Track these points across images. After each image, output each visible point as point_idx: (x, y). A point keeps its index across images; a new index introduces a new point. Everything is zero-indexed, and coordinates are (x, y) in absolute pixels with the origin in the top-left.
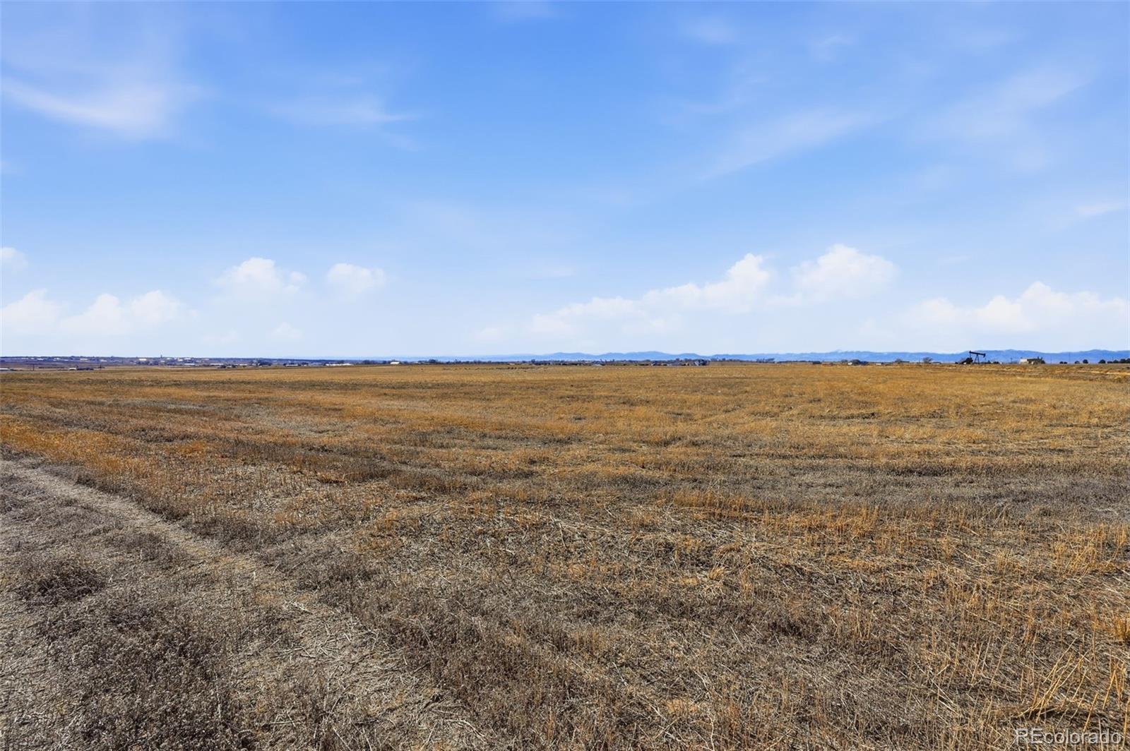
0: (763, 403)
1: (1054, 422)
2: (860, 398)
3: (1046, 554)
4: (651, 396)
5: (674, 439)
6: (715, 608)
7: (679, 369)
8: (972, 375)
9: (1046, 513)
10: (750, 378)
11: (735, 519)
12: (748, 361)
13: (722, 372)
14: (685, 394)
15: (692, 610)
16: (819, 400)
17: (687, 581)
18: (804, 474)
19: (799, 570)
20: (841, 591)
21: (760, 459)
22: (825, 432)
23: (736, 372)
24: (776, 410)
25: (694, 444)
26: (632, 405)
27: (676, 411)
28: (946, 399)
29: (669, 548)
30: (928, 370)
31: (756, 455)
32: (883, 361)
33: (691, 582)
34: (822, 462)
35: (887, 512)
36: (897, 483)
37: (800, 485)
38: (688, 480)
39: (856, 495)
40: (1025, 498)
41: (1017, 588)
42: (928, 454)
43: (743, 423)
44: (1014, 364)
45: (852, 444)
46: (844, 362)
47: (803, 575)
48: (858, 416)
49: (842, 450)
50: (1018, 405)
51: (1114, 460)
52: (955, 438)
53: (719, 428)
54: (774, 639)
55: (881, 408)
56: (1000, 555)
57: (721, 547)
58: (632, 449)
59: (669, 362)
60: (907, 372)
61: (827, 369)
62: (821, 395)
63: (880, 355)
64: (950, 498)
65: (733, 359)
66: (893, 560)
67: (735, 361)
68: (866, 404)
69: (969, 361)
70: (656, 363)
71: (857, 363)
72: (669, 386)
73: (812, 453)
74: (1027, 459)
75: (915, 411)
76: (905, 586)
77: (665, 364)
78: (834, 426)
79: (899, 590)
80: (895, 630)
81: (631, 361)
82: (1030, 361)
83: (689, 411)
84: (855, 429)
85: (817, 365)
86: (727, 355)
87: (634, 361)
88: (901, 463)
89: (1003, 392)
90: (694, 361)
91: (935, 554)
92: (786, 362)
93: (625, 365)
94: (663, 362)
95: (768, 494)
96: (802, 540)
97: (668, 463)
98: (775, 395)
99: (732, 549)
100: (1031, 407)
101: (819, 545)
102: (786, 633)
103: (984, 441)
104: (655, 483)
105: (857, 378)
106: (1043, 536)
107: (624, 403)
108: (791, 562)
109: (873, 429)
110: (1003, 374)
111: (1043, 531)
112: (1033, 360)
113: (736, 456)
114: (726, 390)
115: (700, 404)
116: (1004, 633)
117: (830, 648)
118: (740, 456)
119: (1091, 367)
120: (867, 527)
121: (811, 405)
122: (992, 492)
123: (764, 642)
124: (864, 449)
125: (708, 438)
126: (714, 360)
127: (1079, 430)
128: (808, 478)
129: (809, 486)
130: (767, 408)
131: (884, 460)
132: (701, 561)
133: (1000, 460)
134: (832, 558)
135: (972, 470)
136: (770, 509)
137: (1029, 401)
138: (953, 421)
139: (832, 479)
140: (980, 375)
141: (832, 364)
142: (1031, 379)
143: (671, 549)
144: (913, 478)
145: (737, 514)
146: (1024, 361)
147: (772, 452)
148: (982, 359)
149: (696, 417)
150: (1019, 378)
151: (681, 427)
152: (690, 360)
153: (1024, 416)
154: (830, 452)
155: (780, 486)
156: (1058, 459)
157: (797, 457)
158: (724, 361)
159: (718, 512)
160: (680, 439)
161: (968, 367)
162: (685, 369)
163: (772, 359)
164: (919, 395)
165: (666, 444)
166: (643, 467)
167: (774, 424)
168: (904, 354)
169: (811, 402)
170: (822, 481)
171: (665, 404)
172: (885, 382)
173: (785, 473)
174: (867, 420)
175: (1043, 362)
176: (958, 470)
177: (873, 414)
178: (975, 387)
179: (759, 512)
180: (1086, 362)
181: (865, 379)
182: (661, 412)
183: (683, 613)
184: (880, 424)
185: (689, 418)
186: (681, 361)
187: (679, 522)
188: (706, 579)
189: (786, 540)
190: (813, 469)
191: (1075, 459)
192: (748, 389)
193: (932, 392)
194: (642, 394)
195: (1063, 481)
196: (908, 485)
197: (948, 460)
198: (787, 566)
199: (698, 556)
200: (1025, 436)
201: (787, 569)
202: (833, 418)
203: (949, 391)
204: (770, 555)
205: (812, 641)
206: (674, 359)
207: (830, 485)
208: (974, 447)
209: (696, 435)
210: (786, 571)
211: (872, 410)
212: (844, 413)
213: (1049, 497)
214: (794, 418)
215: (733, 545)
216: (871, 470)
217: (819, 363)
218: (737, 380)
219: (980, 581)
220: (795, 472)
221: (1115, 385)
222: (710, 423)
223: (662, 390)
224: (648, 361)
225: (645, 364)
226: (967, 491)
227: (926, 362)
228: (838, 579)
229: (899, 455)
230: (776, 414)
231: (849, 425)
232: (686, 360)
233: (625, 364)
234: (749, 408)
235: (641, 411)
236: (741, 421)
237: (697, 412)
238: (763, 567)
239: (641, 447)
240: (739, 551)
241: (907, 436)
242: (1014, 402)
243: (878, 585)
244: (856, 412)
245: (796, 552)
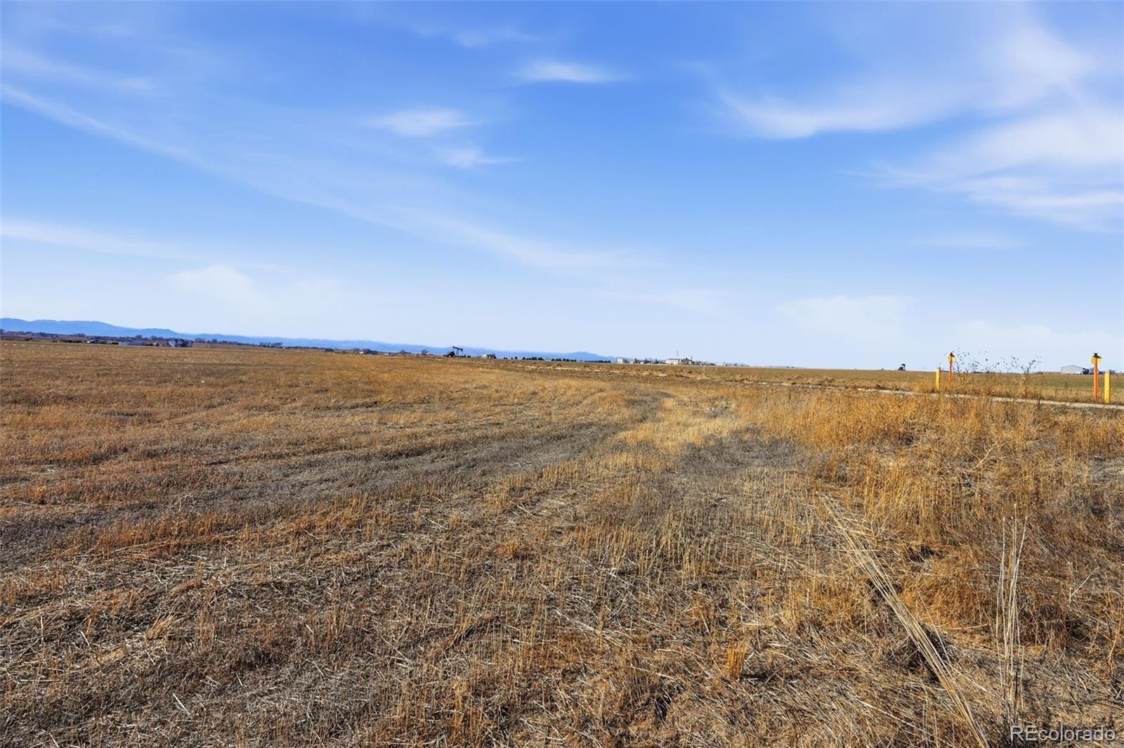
0: (261, 395)
1: (496, 403)
2: (366, 387)
3: (481, 505)
4: (80, 389)
5: (113, 452)
6: (149, 679)
7: (141, 351)
8: (453, 366)
9: (484, 473)
10: (249, 365)
11: (200, 546)
12: (247, 345)
13: (209, 357)
14: (146, 385)
15: (108, 697)
16: (326, 390)
17: (106, 658)
18: (300, 472)
19: (279, 585)
20: (322, 593)
21: (248, 463)
22: (327, 424)
23: (231, 358)
24: (277, 403)
25: (151, 455)
26: (35, 403)
27: (125, 410)
28: (433, 387)
29: (76, 618)
30: (424, 361)
31: (245, 458)
32: (390, 352)
33: (114, 656)
34: (321, 456)
35: (376, 497)
36: (388, 468)
37: (293, 486)
38: (131, 508)
39: (350, 486)
40: (474, 464)
41: (460, 539)
42: (415, 436)
43: (233, 420)
44: (479, 358)
45: (354, 434)
46: (356, 351)
47: (282, 589)
48: (362, 405)
49: (343, 441)
50: (478, 390)
51: (522, 427)
52: (436, 421)
53: (195, 429)
54: (236, 682)
55: (383, 396)
56: (454, 515)
57: (174, 589)
58: (23, 475)
59: (122, 339)
60: (408, 363)
61: (339, 357)
62: (330, 385)
63: (389, 346)
64: (427, 473)
65: (228, 340)
66: (375, 543)
67: (230, 343)
68: (371, 393)
69: (452, 354)
70: (97, 340)
71: (368, 352)
72: (117, 375)
73: (312, 448)
74: (478, 433)
75: (410, 399)
76: (381, 566)
77: (116, 341)
78: (339, 416)
79: (377, 572)
80: (368, 612)
81: (43, 335)
82: (488, 356)
83: (149, 410)
84: (356, 418)
85: (329, 353)
86: (220, 336)
87: (52, 335)
88: (392, 448)
89: (470, 380)
90: (168, 340)
91: (410, 528)
92: (296, 348)
93: (27, 340)
94: (112, 339)
95: (253, 504)
96: (287, 549)
97: (97, 489)
98: (278, 386)
99: (189, 588)
100: (485, 392)
101: (304, 549)
102: (251, 667)
103: (455, 422)
104: (63, 524)
105: (366, 368)
106: (478, 493)
107: (15, 402)
108: (270, 578)
109: (374, 417)
110: (470, 365)
111: (481, 488)
112: (490, 355)
113: (215, 464)
114: (212, 379)
115: (170, 399)
116: (450, 578)
117: (303, 660)
118: (221, 463)
119: (518, 362)
120: (355, 517)
121: (317, 395)
122: (454, 463)
123: (220, 691)
124: (364, 439)
125: (176, 443)
126: (200, 341)
127: (508, 407)
128: (304, 476)
129: (303, 485)
130: (266, 401)
131: (379, 447)
132: (130, 623)
133: (463, 435)
134: (317, 559)
135: (443, 447)
136: (252, 522)
137: (485, 387)
138: (436, 405)
139: (329, 473)
140: (458, 366)
141: (344, 352)
142: (487, 370)
143: (81, 619)
144: (402, 461)
145: (205, 538)
146: (485, 356)
147: (264, 453)
148: (461, 354)
149: (159, 417)
150: (481, 369)
151: (132, 433)
152: (161, 339)
153: (480, 399)
154: (332, 444)
155: (269, 491)
156: (496, 430)
157: (294, 455)
158: (214, 343)
159: (173, 543)
160: (125, 450)
161: (451, 360)
162: (150, 350)
163: (279, 344)
164: (415, 383)
165: (97, 460)
166: (43, 503)
167: (272, 420)
168: (407, 346)
169: (318, 392)
170: (318, 477)
171: (103, 400)
172: (390, 371)
173: (279, 475)
174: (370, 409)
175: (495, 357)
176: (435, 448)
177: (376, 403)
178: (452, 378)
179: (236, 529)
180: (516, 358)
181: (373, 368)
182: (95, 412)
183: (90, 710)
184: (380, 412)
185: (149, 418)
186: (146, 339)
187: (103, 575)
188: (140, 644)
189: (266, 555)
190: (310, 465)
191: (505, 429)
192: (244, 378)
193: (425, 381)
194: (61, 386)
195: (496, 446)
196: (396, 468)
197: (429, 440)
198: (263, 585)
199: (132, 614)
200: (480, 415)
201: (264, 589)
202: (339, 408)
203: (437, 380)
204: (244, 579)
205: (281, 661)
206: (133, 336)
207: (326, 480)
208: (449, 426)
209: (156, 442)
210: (263, 591)
211: (377, 398)
212: (349, 404)
213: (488, 461)
214: (296, 411)
215: (191, 582)
216: (367, 458)
217: (331, 350)
218: (232, 368)
219: (438, 541)
220: (290, 471)
221: (528, 375)
222: (181, 424)
223: (104, 380)
224: (82, 336)
225: (77, 340)
226: (440, 465)
227: (424, 354)
228: (320, 581)
229: (393, 440)
230: (277, 407)
231: (353, 415)
232: (155, 339)
233: (28, 338)
234: (242, 401)
235: (53, 413)
236: (230, 418)
237: (162, 410)
238: (233, 596)
239: (43, 470)
240: (202, 585)
241: (402, 422)
242: (476, 388)
243: (358, 573)
244: (360, 401)
245: (277, 565)
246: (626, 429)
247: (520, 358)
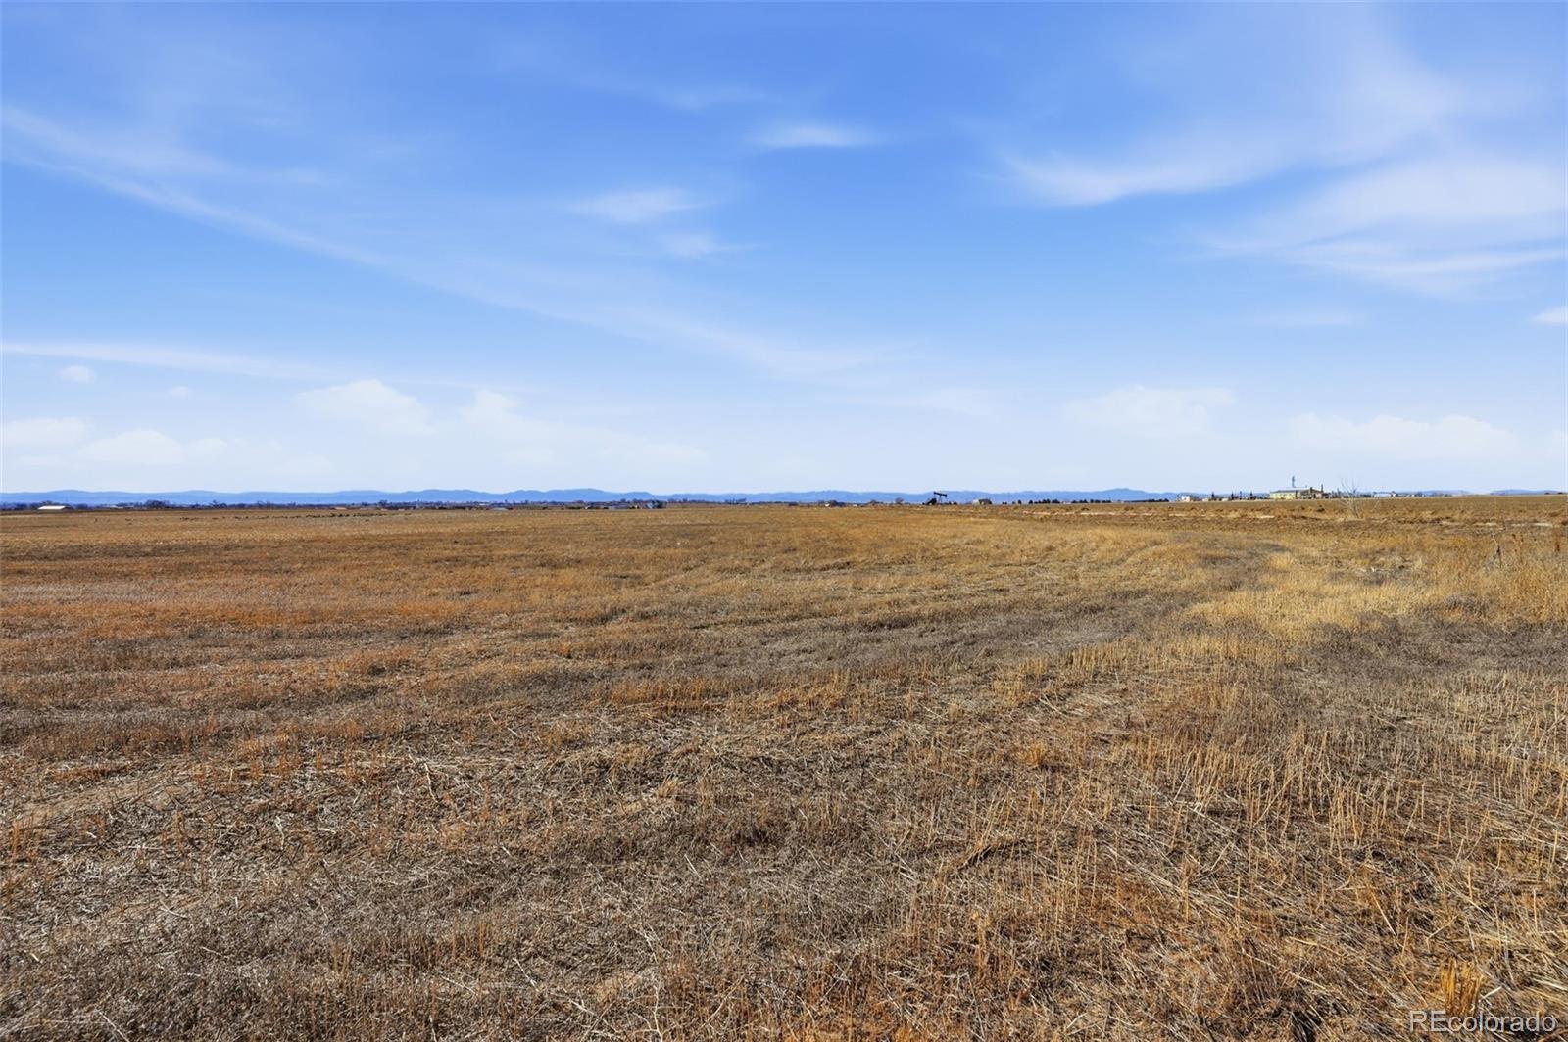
0: (732, 557)
1: (997, 562)
2: (836, 546)
3: (988, 694)
4: (584, 553)
5: (616, 612)
6: (664, 835)
7: (627, 514)
8: (936, 516)
9: (989, 654)
10: (717, 525)
11: (693, 711)
12: (714, 503)
13: (681, 518)
14: (633, 548)
15: (634, 845)
16: (794, 550)
17: (629, 807)
18: (777, 641)
19: (768, 760)
20: (811, 776)
21: (726, 628)
22: (799, 588)
23: (701, 518)
24: (747, 564)
25: (644, 617)
26: (555, 567)
27: (619, 573)
28: (913, 544)
29: (604, 766)
30: (900, 512)
31: (722, 623)
32: (860, 502)
33: (636, 807)
34: (795, 624)
35: (859, 674)
36: (869, 640)
37: (772, 655)
38: (634, 667)
39: (830, 659)
40: (973, 641)
41: (965, 734)
42: (897, 603)
43: (708, 583)
44: (969, 505)
45: (827, 600)
46: (821, 504)
47: (772, 765)
48: (834, 567)
49: (817, 608)
50: (971, 546)
51: (1036, 595)
52: (921, 584)
53: (677, 592)
54: (737, 855)
55: (856, 556)
56: (954, 704)
57: (676, 751)
58: (554, 631)
59: (612, 504)
60: (881, 515)
61: (803, 512)
62: (797, 544)
63: (857, 495)
64: (916, 649)
65: (697, 499)
66: (863, 728)
67: (699, 502)
68: (842, 552)
69: (933, 502)
70: (593, 506)
71: (834, 504)
72: (610, 539)
73: (785, 615)
74: (976, 601)
75: (887, 558)
76: (872, 755)
77: (606, 506)
78: (809, 579)
79: (867, 761)
80: (862, 807)
81: (554, 503)
82: (980, 501)
83: (638, 572)
84: (830, 582)
85: (793, 508)
86: (690, 495)
87: (560, 504)
88: (872, 617)
89: (959, 534)
90: (646, 502)
91: (901, 713)
92: (760, 504)
93: (544, 509)
94: (603, 504)
95: (734, 672)
96: (772, 723)
97: (606, 647)
98: (746, 546)
99: (689, 752)
100: (980, 548)
101: (789, 725)
102: (750, 843)
103: (945, 586)
104: (585, 678)
105: (834, 522)
106: (985, 678)
107: (543, 565)
108: (759, 753)
109: (847, 580)
110: (958, 514)
111: (987, 672)
112: (983, 501)
113: (698, 628)
114: (687, 541)
115: (653, 561)
116: (955, 784)
117: (799, 847)
118: (702, 627)
119: (1024, 507)
120: (840, 694)
121: (785, 556)
122: (948, 638)
123: (725, 862)
124: (838, 605)
125: (663, 606)
126: (673, 502)
127: (1014, 568)
128: (780, 646)
129: (781, 655)
130: (737, 562)
131: (857, 615)
132: (647, 777)
133: (956, 604)
134: (804, 738)
135: (933, 618)
136: (736, 690)
137: (979, 542)
138: (919, 567)
139: (806, 644)
140: (942, 516)
141: (809, 506)
142: (982, 520)
143: (607, 767)
144: (884, 633)
145: (696, 704)
146: (976, 501)
147: (740, 618)
148: (944, 500)
149: (646, 580)
150: (972, 519)
151: (627, 595)
152: (640, 502)
153: (975, 557)
154: (804, 612)
155: (749, 660)
156: (999, 598)
157: (769, 621)
158: (685, 503)
159: (671, 704)
160: (624, 611)
161: (932, 509)
162: (632, 514)
163: (744, 500)
164: (891, 539)
165: (604, 619)
166: (569, 657)
167: (744, 582)
168: (878, 494)
169: (785, 552)
170: (795, 647)
171: (603, 564)
172: (860, 526)
173: (756, 642)
174: (842, 571)
175: (990, 503)
176: (921, 618)
177: (848, 563)
178: (936, 531)
179: (723, 697)
180: (1020, 502)
181: (841, 523)
182: (598, 574)
183: (622, 854)
184: (854, 574)
185: (638, 581)
186: (629, 503)
187: (619, 728)
188: (654, 799)
189: (753, 727)
190: (786, 633)
191: (1011, 597)
192: (714, 538)
193: (903, 536)
194: (571, 551)
195: (1001, 619)
196: (879, 641)
197: (914, 608)
198: (754, 759)
199: (644, 770)
200: (976, 578)
201: (754, 762)
202: (809, 571)
203: (917, 534)
204: (735, 749)
205: (778, 843)
206: (619, 500)
207: (803, 651)
208: (937, 592)
209: (646, 604)
210: (754, 765)
211: (848, 559)
212: (820, 564)
213: (992, 638)
214: (766, 573)
215: (689, 746)
216: (845, 628)
217: (795, 505)
218: (702, 528)
219: (937, 734)
220: (767, 639)
221: (1039, 525)
222: (665, 587)
223: (601, 544)
224: (581, 502)
225: (576, 507)
226: (929, 640)
227: (898, 503)
228: (808, 762)
229: (871, 608)
230: (747, 570)
231: (824, 578)
232: (636, 502)
233: (545, 507)
234: (715, 563)
235: (568, 575)
236: (706, 580)
237: (650, 572)
238: (727, 766)
239: (567, 628)
240: (698, 751)
241: (879, 585)
242: (968, 544)
243: (848, 759)
244: (831, 562)
245: (764, 740)
246: (1204, 599)
247: (1025, 502)
